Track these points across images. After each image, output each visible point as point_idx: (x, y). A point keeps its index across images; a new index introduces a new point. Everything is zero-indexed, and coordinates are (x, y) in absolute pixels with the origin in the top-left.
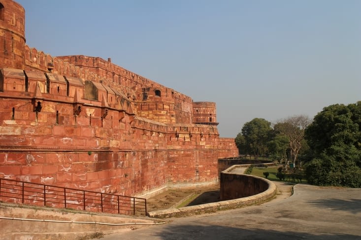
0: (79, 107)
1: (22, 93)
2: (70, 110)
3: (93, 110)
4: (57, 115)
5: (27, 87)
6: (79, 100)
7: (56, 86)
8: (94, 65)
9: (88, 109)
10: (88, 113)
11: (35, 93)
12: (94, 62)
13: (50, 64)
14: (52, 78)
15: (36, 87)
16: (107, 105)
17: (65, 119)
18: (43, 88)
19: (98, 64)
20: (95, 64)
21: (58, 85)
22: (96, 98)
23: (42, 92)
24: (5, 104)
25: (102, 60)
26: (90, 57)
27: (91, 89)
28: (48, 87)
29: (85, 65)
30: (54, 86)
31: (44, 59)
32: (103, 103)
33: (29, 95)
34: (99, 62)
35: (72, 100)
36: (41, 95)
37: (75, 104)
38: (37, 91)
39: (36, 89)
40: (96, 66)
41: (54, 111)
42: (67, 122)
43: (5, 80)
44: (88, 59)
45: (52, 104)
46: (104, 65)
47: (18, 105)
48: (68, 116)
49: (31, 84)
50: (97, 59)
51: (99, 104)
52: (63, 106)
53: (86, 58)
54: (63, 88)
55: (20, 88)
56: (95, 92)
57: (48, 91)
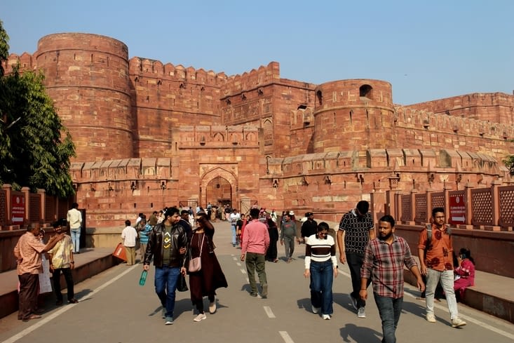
0: (432, 175)
1: (385, 168)
2: (424, 178)
3: (447, 176)
4: (414, 183)
5: (388, 163)
6: (432, 169)
7: (411, 159)
8: (492, 103)
9: (441, 176)
10: (442, 180)
11: (394, 167)
12: (492, 100)
13: (425, 122)
14: (408, 153)
15: (395, 162)
16: (460, 170)
17: (421, 185)
18: (400, 163)
19: (497, 102)
20: (494, 101)
21: (413, 158)
22: (450, 165)
23: (400, 165)
24: (373, 177)
25: (503, 95)
26: (486, 94)
27: (444, 157)
28: (405, 161)
29: (481, 105)
30: (409, 160)
31: (419, 117)
32: (457, 168)
33: (390, 169)
34: (500, 98)
35: (426, 170)
36: (399, 168)
37: (428, 173)
38: (396, 165)
39: (395, 164)
40: (495, 104)
41: (411, 180)
42: (422, 188)
43: (372, 159)
44: (485, 97)
45: (408, 174)
46: (507, 101)
47: (382, 178)
48: (423, 183)
49: (391, 160)
50: (496, 95)
51: (454, 171)
52: (418, 175)
53: (481, 95)
54: (418, 160)
55: (383, 164)
56: (448, 160)
57: (405, 163)
